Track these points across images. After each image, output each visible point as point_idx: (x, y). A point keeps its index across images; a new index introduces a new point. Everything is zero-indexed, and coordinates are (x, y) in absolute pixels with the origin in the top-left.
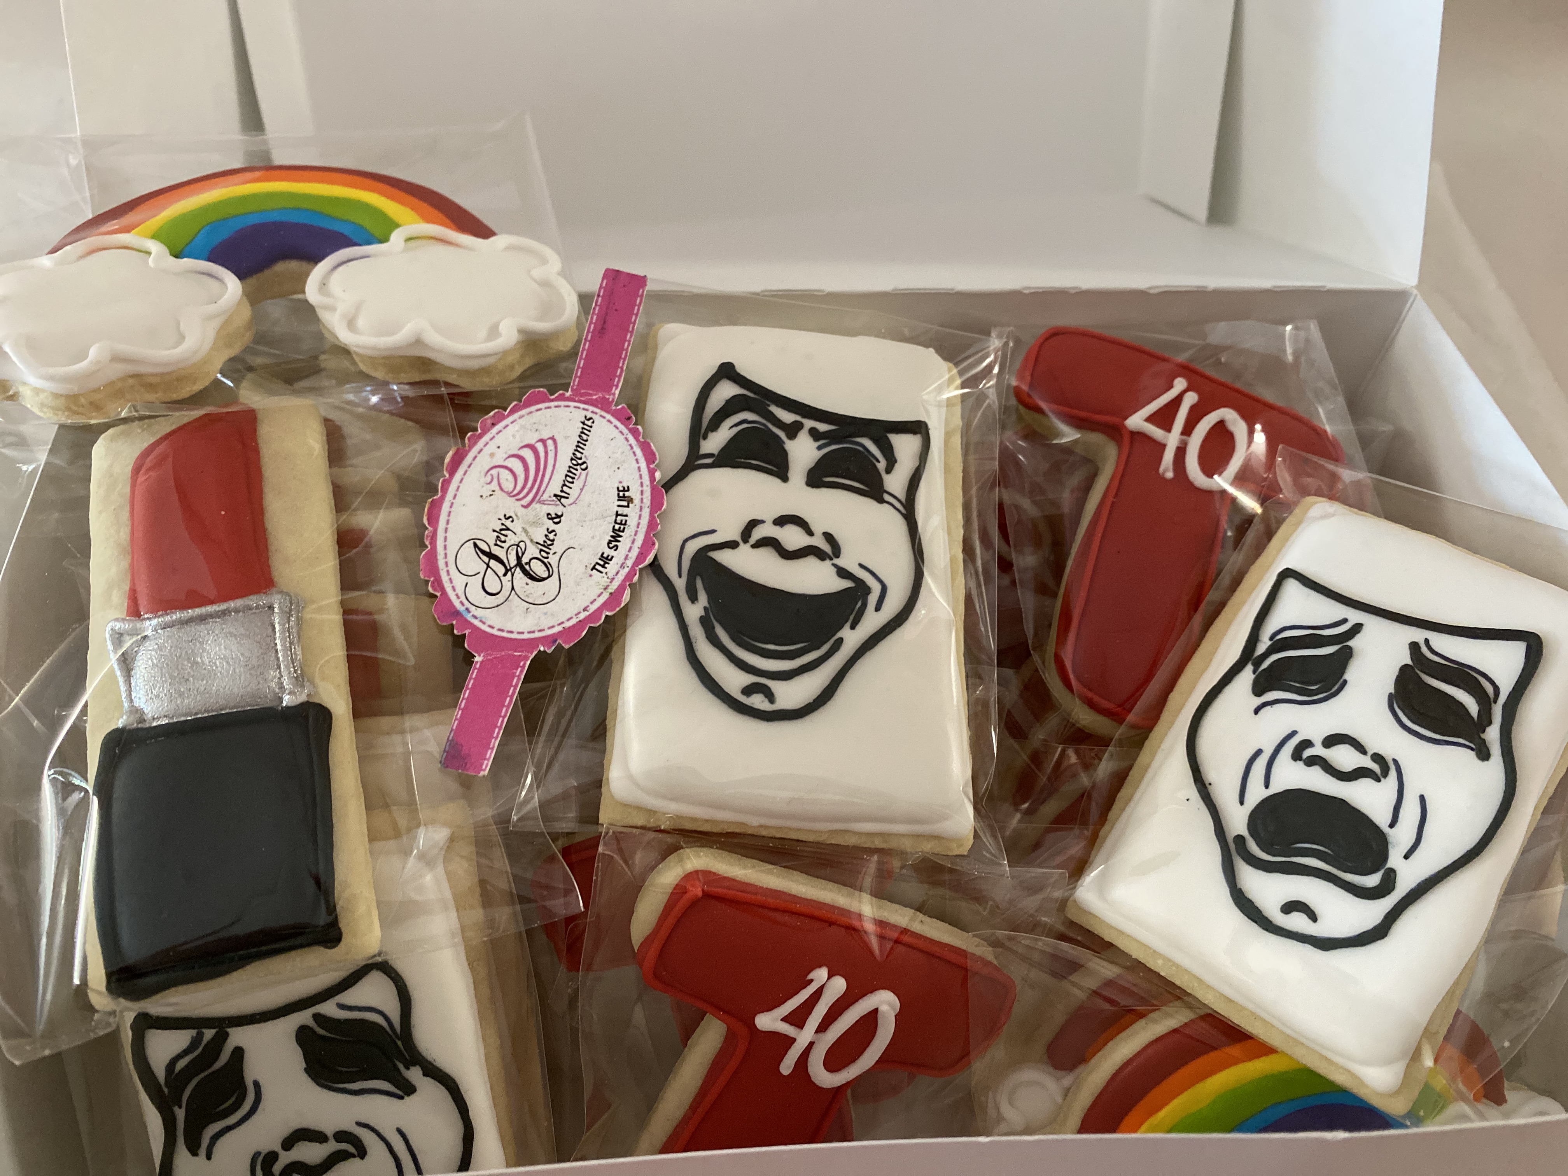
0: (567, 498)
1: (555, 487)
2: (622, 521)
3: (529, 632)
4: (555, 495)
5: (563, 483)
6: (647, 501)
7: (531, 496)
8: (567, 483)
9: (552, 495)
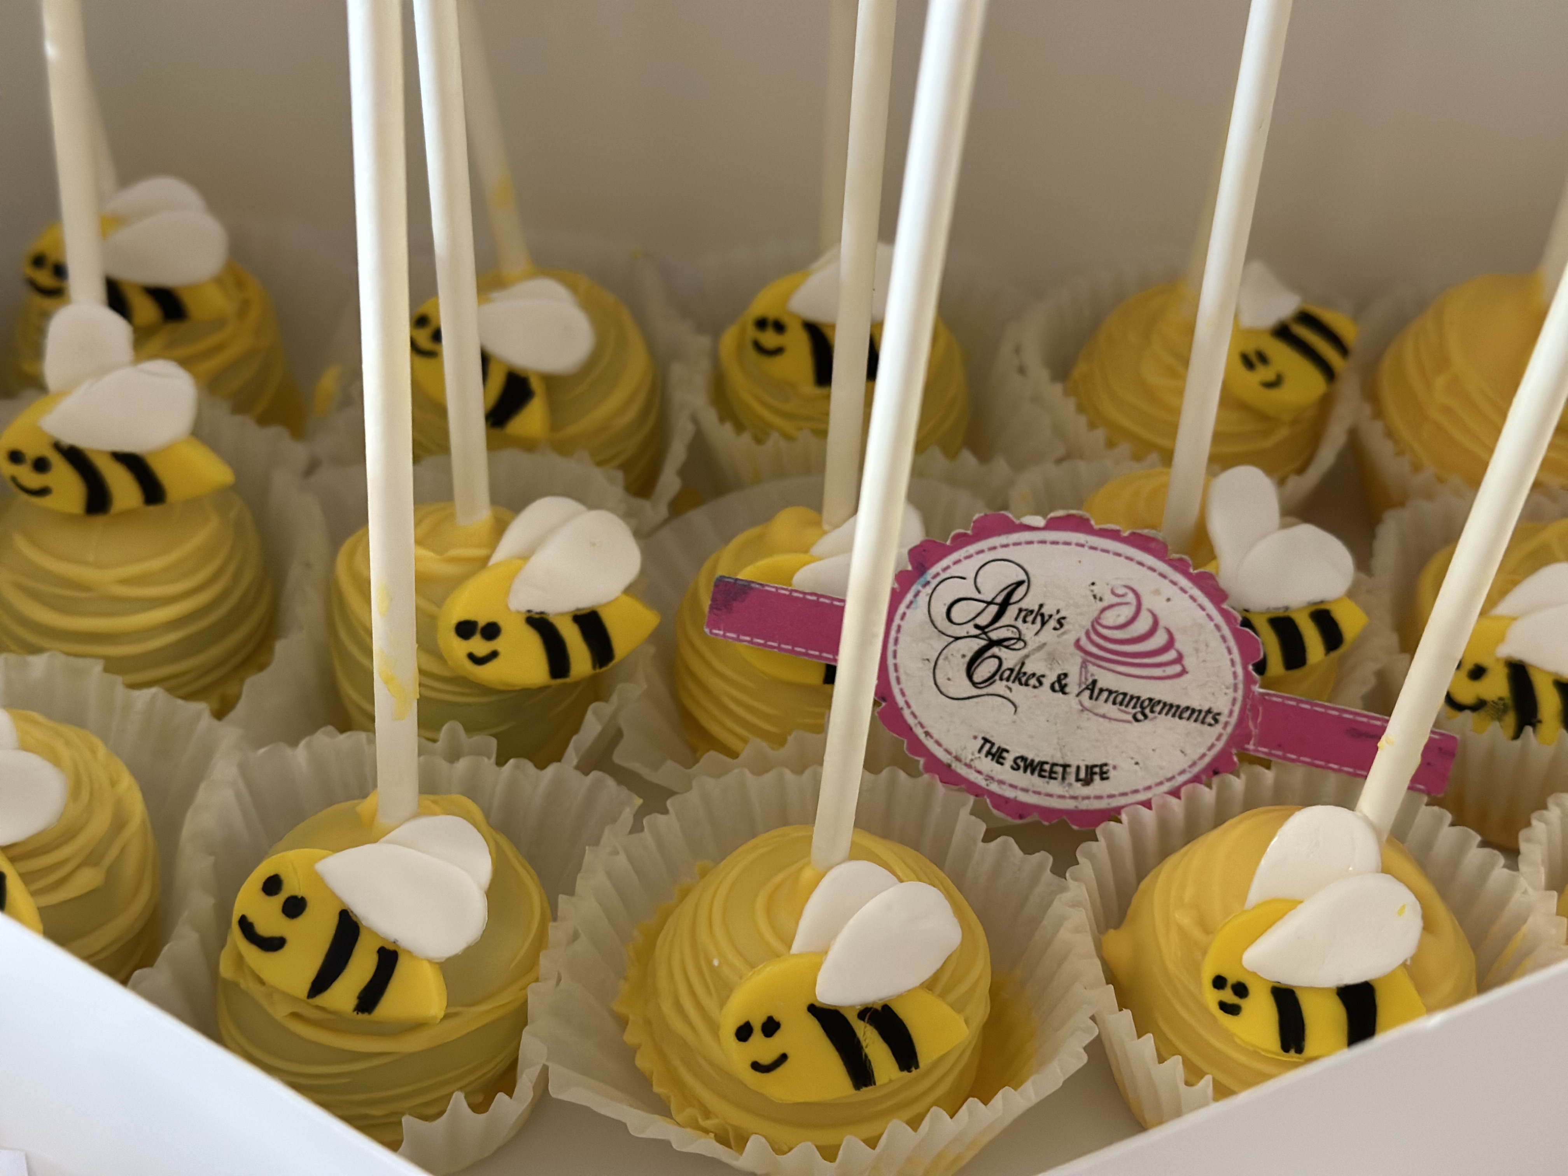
0: (1091, 698)
1: (1106, 680)
2: (1055, 773)
3: (896, 665)
4: (1094, 682)
5: (1114, 689)
6: (1084, 805)
7: (1094, 650)
8: (1113, 695)
9: (1096, 678)
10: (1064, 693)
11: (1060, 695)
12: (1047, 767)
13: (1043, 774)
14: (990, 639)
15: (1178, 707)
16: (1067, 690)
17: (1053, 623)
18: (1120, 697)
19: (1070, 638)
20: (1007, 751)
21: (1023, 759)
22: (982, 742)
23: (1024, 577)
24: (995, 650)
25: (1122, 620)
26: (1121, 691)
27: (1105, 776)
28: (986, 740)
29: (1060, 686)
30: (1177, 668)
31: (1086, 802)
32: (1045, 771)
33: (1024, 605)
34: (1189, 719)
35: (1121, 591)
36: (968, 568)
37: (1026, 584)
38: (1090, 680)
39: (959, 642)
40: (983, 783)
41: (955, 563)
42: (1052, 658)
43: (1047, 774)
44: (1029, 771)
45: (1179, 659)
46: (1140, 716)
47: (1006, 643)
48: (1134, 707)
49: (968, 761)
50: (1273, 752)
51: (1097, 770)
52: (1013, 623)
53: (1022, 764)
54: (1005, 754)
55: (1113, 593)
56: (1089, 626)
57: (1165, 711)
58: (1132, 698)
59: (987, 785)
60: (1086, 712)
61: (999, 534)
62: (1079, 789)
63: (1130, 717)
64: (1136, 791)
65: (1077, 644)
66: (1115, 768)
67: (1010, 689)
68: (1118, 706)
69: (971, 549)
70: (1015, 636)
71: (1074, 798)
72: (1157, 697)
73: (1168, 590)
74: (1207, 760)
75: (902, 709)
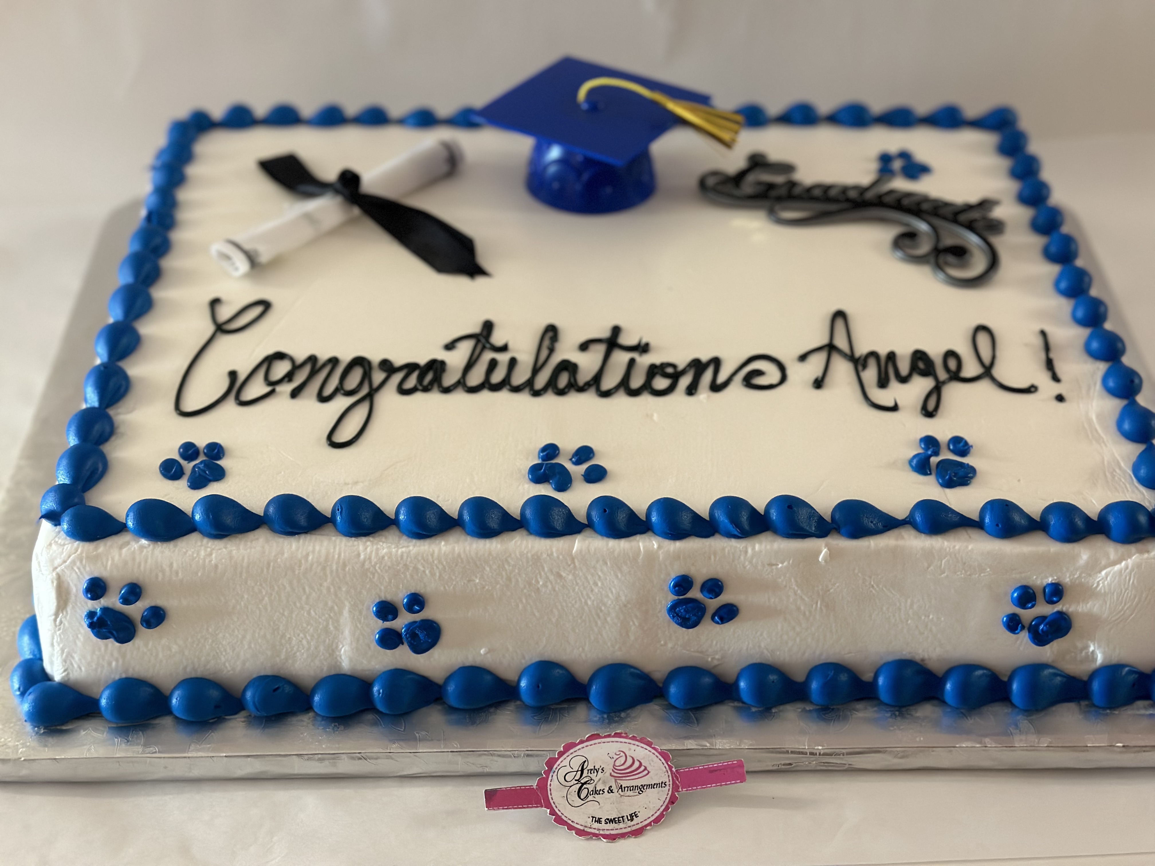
10: (613, 793)
11: (612, 793)
12: (616, 819)
13: (616, 822)
14: (581, 783)
15: (652, 785)
16: (613, 791)
17: (600, 771)
18: (632, 788)
19: (608, 774)
20: (601, 818)
21: (608, 819)
22: (592, 818)
23: (586, 759)
24: (585, 786)
25: (623, 762)
26: (631, 786)
27: (637, 816)
28: (593, 817)
29: (610, 791)
30: (646, 772)
31: (634, 827)
32: (617, 821)
33: (588, 768)
34: (657, 788)
35: (618, 753)
36: (566, 762)
37: (587, 761)
38: (620, 785)
39: (572, 787)
40: (597, 832)
41: (561, 762)
42: (604, 783)
43: (618, 822)
44: (611, 823)
45: (646, 769)
46: (640, 792)
47: (588, 783)
48: (637, 790)
49: (590, 826)
50: (688, 789)
51: (633, 815)
52: (588, 775)
53: (608, 821)
54: (601, 820)
55: (616, 754)
56: (613, 768)
57: (648, 787)
58: (635, 787)
59: (599, 832)
60: (623, 797)
61: (572, 749)
62: (630, 823)
63: (637, 793)
64: (649, 818)
65: (611, 775)
66: (639, 812)
67: (595, 797)
68: (632, 791)
69: (565, 756)
70: (589, 779)
71: (629, 827)
72: (643, 784)
73: (633, 747)
74: (668, 799)
75: (561, 816)
